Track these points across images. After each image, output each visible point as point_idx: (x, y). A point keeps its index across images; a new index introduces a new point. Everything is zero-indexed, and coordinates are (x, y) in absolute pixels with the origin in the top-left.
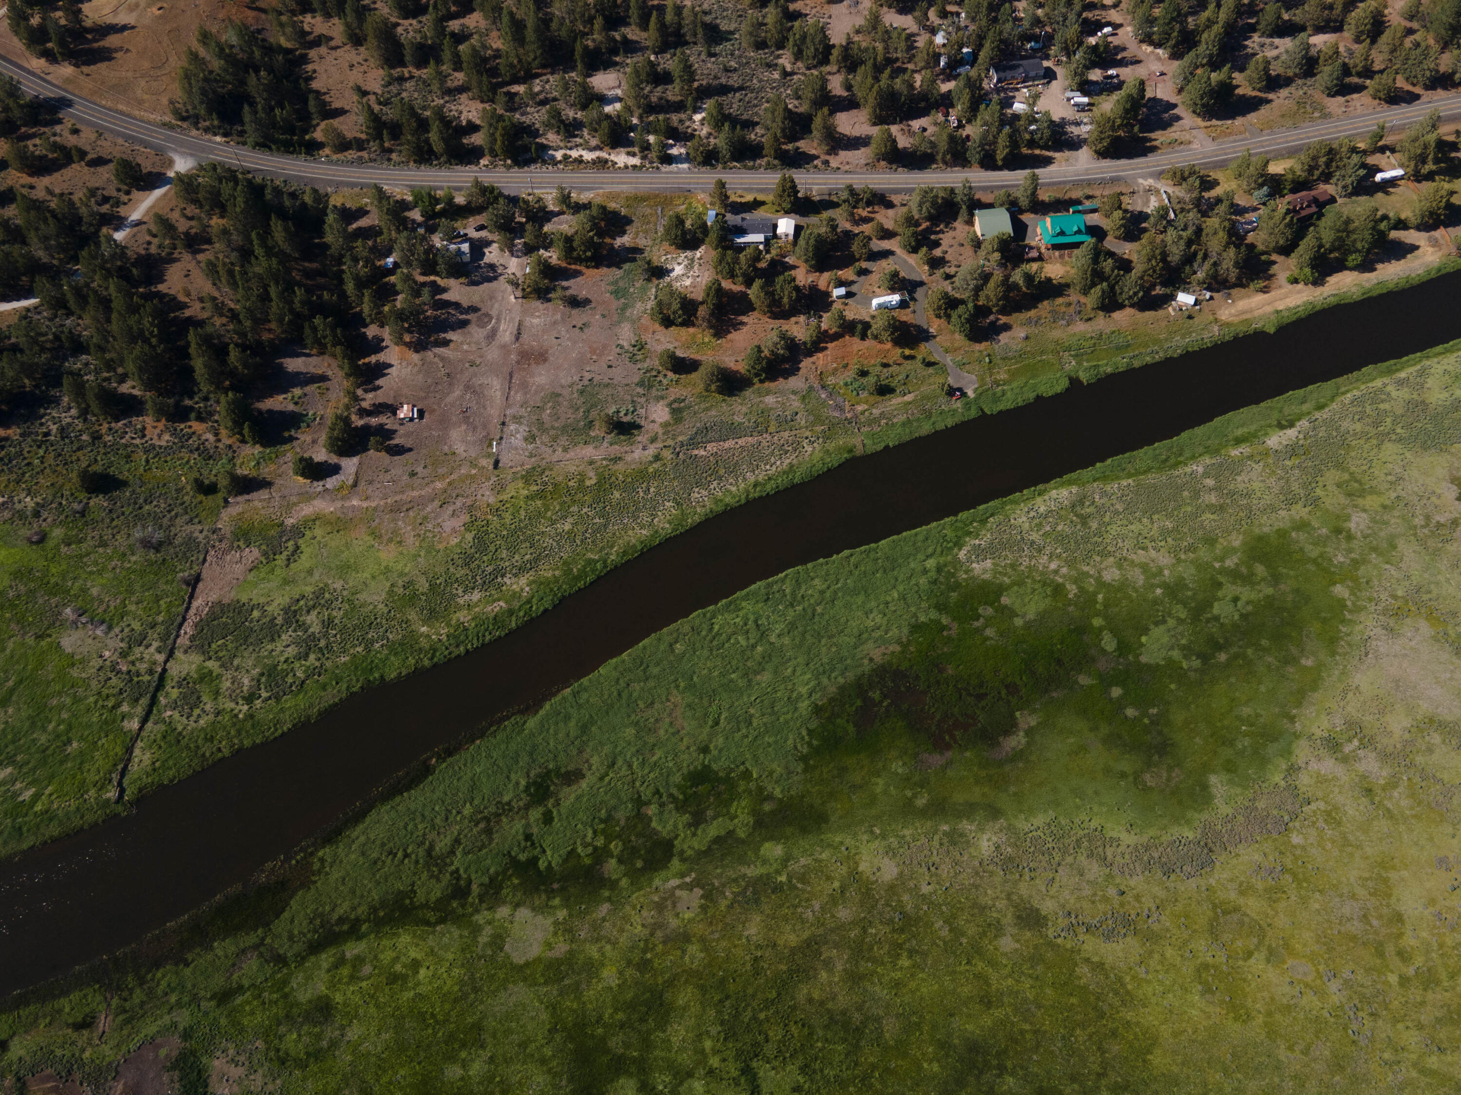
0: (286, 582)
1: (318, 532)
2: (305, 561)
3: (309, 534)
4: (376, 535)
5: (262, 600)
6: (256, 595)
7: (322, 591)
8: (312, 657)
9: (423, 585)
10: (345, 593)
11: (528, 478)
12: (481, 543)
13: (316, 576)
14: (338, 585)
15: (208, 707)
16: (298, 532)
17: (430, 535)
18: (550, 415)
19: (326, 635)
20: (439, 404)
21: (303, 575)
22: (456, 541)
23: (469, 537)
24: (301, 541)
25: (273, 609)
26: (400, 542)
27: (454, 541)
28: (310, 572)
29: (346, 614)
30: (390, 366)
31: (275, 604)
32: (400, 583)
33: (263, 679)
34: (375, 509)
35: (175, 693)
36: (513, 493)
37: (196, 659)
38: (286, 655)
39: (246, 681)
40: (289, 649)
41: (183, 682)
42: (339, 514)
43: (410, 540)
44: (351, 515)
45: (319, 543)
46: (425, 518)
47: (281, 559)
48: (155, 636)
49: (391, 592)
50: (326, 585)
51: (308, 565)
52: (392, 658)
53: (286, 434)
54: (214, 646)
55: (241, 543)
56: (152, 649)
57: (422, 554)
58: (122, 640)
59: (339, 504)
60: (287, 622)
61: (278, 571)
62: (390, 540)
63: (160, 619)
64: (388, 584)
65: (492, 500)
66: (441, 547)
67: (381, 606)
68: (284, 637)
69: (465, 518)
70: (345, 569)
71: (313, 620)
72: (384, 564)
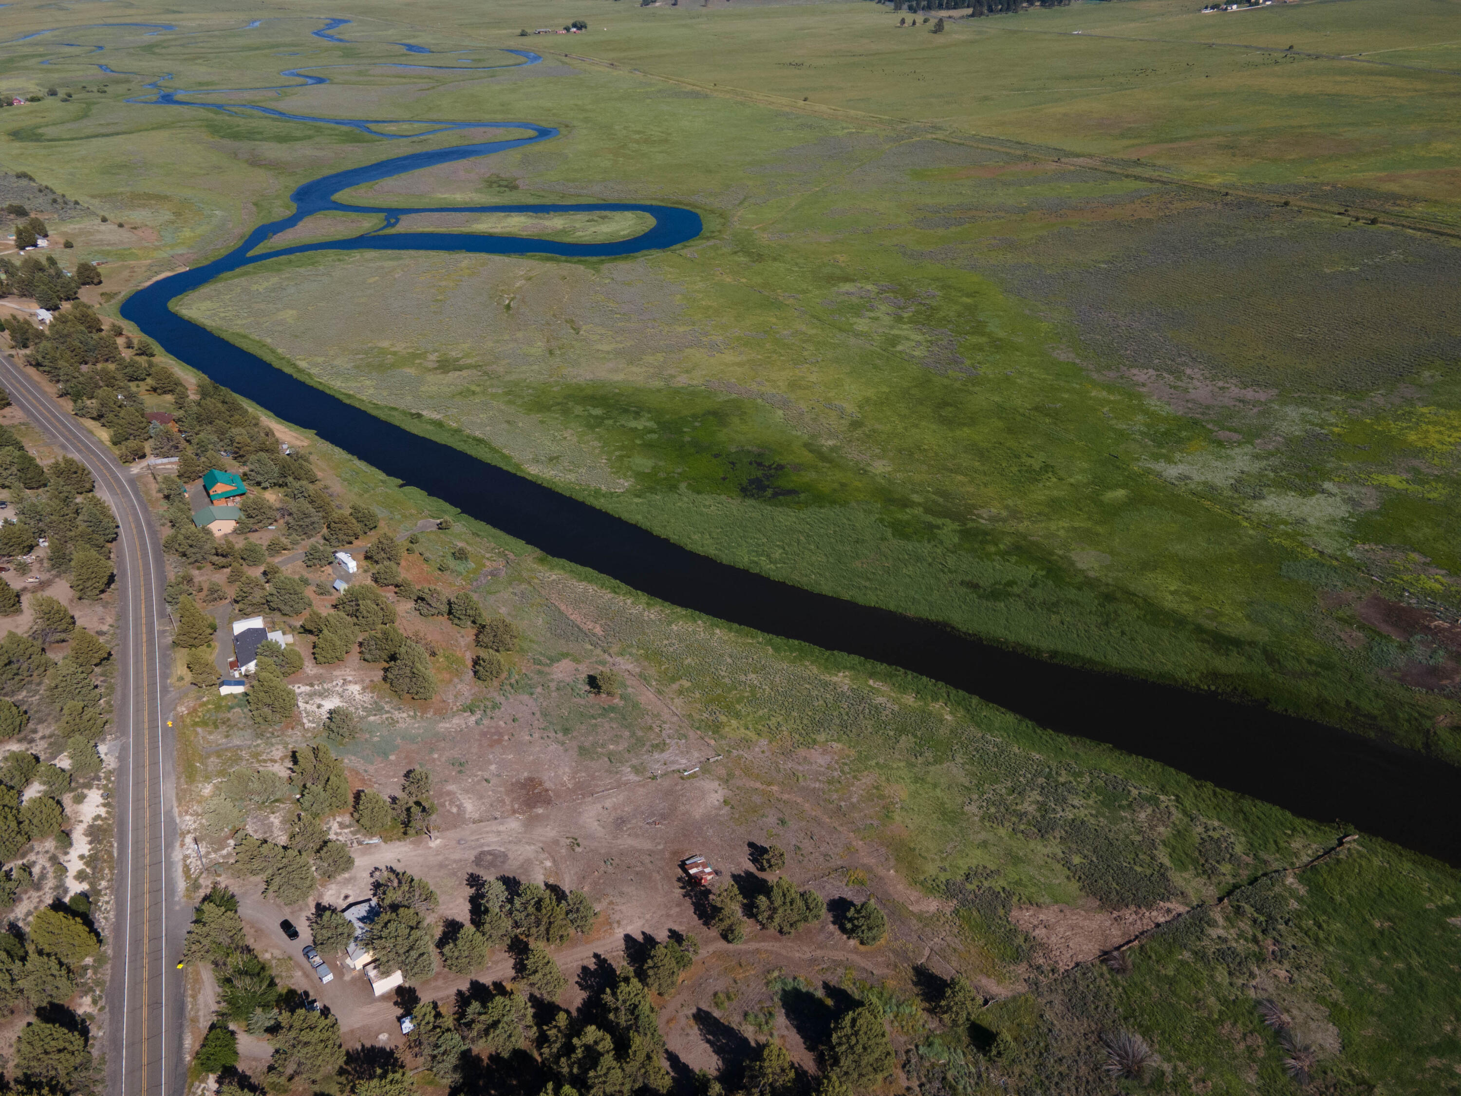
0: (1016, 860)
1: (931, 869)
2: (976, 858)
3: (943, 877)
4: (887, 813)
5: (1058, 867)
6: (1059, 878)
7: (992, 818)
8: (1062, 780)
9: (906, 741)
10: (975, 797)
11: (716, 728)
12: (819, 725)
13: (983, 836)
14: (972, 809)
15: (1200, 829)
16: (949, 891)
17: (846, 769)
18: (618, 744)
19: (1031, 783)
20: (662, 851)
21: (993, 850)
22: (835, 745)
23: (821, 737)
24: (959, 879)
25: (1054, 847)
26: (877, 788)
27: (837, 746)
28: (984, 844)
29: (997, 781)
30: (628, 938)
31: (1046, 851)
32: (920, 760)
33: (1124, 803)
34: (856, 831)
35: (1226, 868)
36: (742, 730)
37: (1179, 879)
38: (1083, 801)
39: (1143, 816)
40: (1076, 802)
41: (1209, 873)
42: (892, 862)
43: (867, 779)
44: (883, 850)
45: (943, 859)
46: (829, 782)
47: (998, 883)
48: (1206, 942)
49: (937, 761)
50: (983, 819)
51: (978, 852)
52: (997, 725)
53: (829, 1002)
54: (1148, 872)
55: (1020, 940)
56: (1221, 932)
57: (873, 763)
58: (1252, 975)
59: (881, 871)
60: (1052, 826)
61: (1013, 876)
62: (882, 797)
63: (1187, 955)
64: (932, 768)
65: (764, 742)
66: (853, 753)
67: (959, 760)
68: (1071, 816)
69: (802, 752)
70: (949, 816)
71: (1028, 806)
72: (913, 787)
